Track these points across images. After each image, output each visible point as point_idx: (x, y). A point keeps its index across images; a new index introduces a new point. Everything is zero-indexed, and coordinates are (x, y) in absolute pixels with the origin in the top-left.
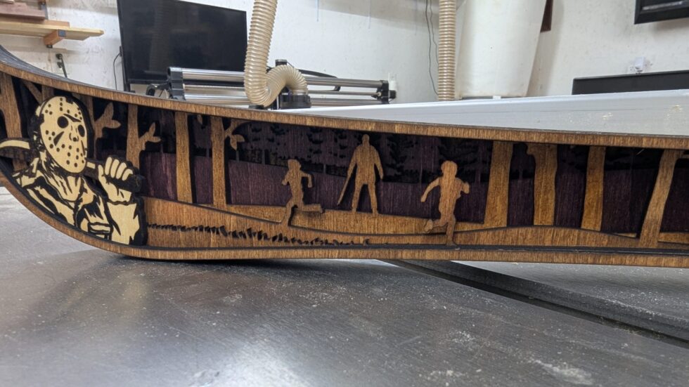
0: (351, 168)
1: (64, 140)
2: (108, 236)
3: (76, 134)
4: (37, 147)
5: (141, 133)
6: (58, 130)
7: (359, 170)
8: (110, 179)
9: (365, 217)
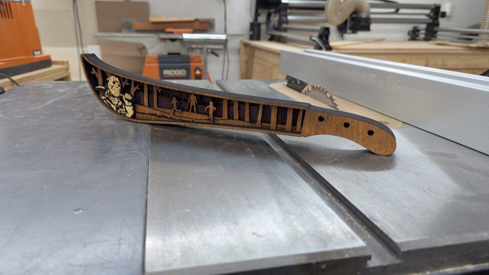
1: (114, 87)
2: (125, 114)
3: (117, 86)
4: (107, 89)
5: (135, 87)
6: (113, 85)
7: (191, 101)
8: (126, 99)
9: (193, 114)
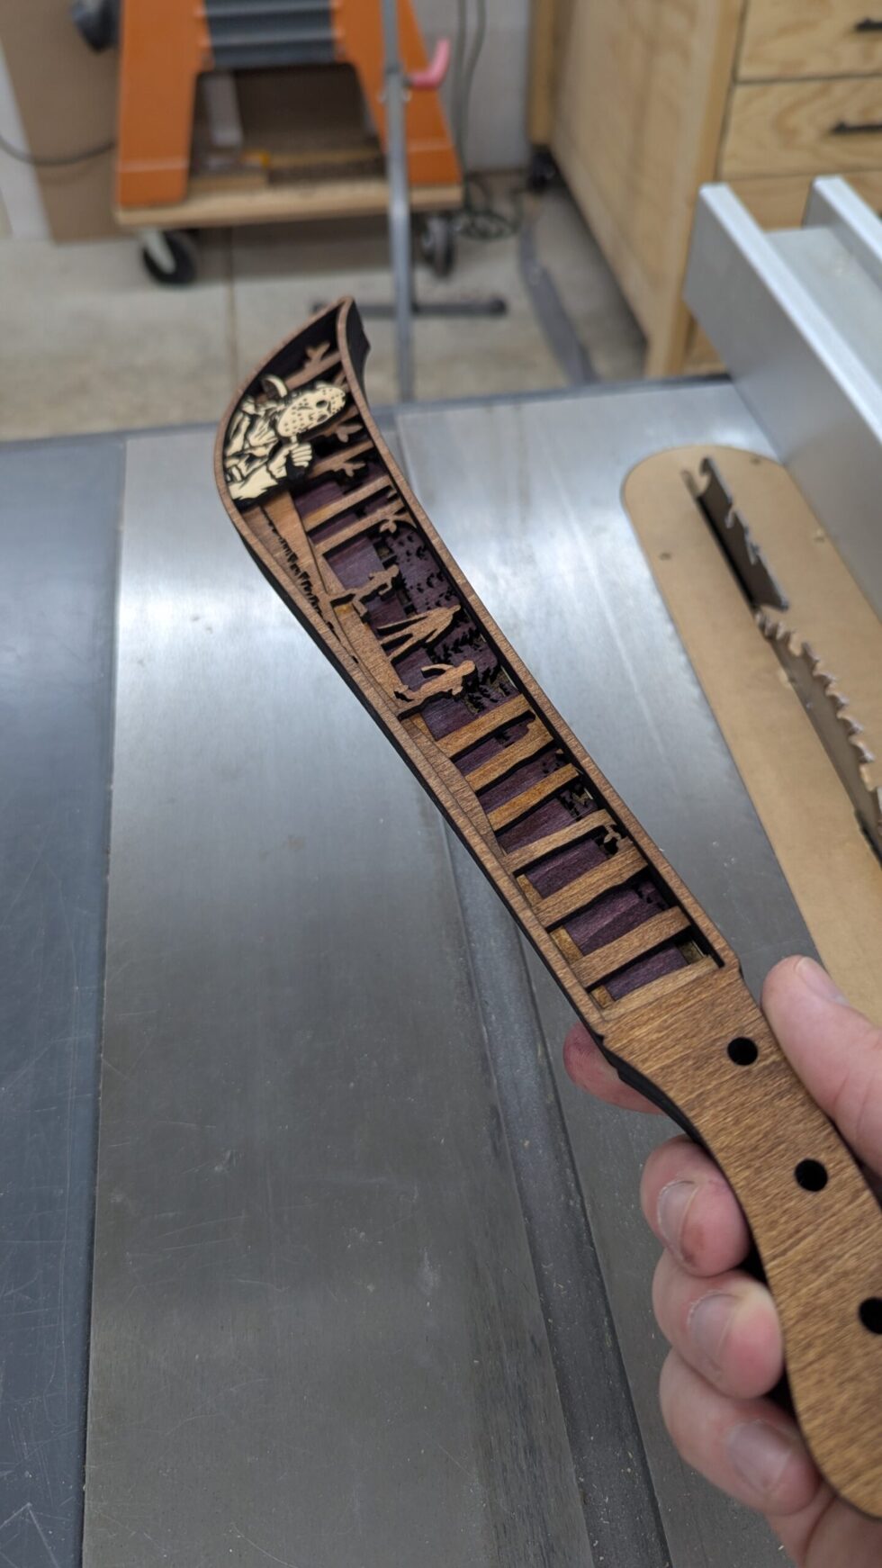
0: (422, 615)
2: (232, 482)
6: (312, 404)
7: (423, 622)
